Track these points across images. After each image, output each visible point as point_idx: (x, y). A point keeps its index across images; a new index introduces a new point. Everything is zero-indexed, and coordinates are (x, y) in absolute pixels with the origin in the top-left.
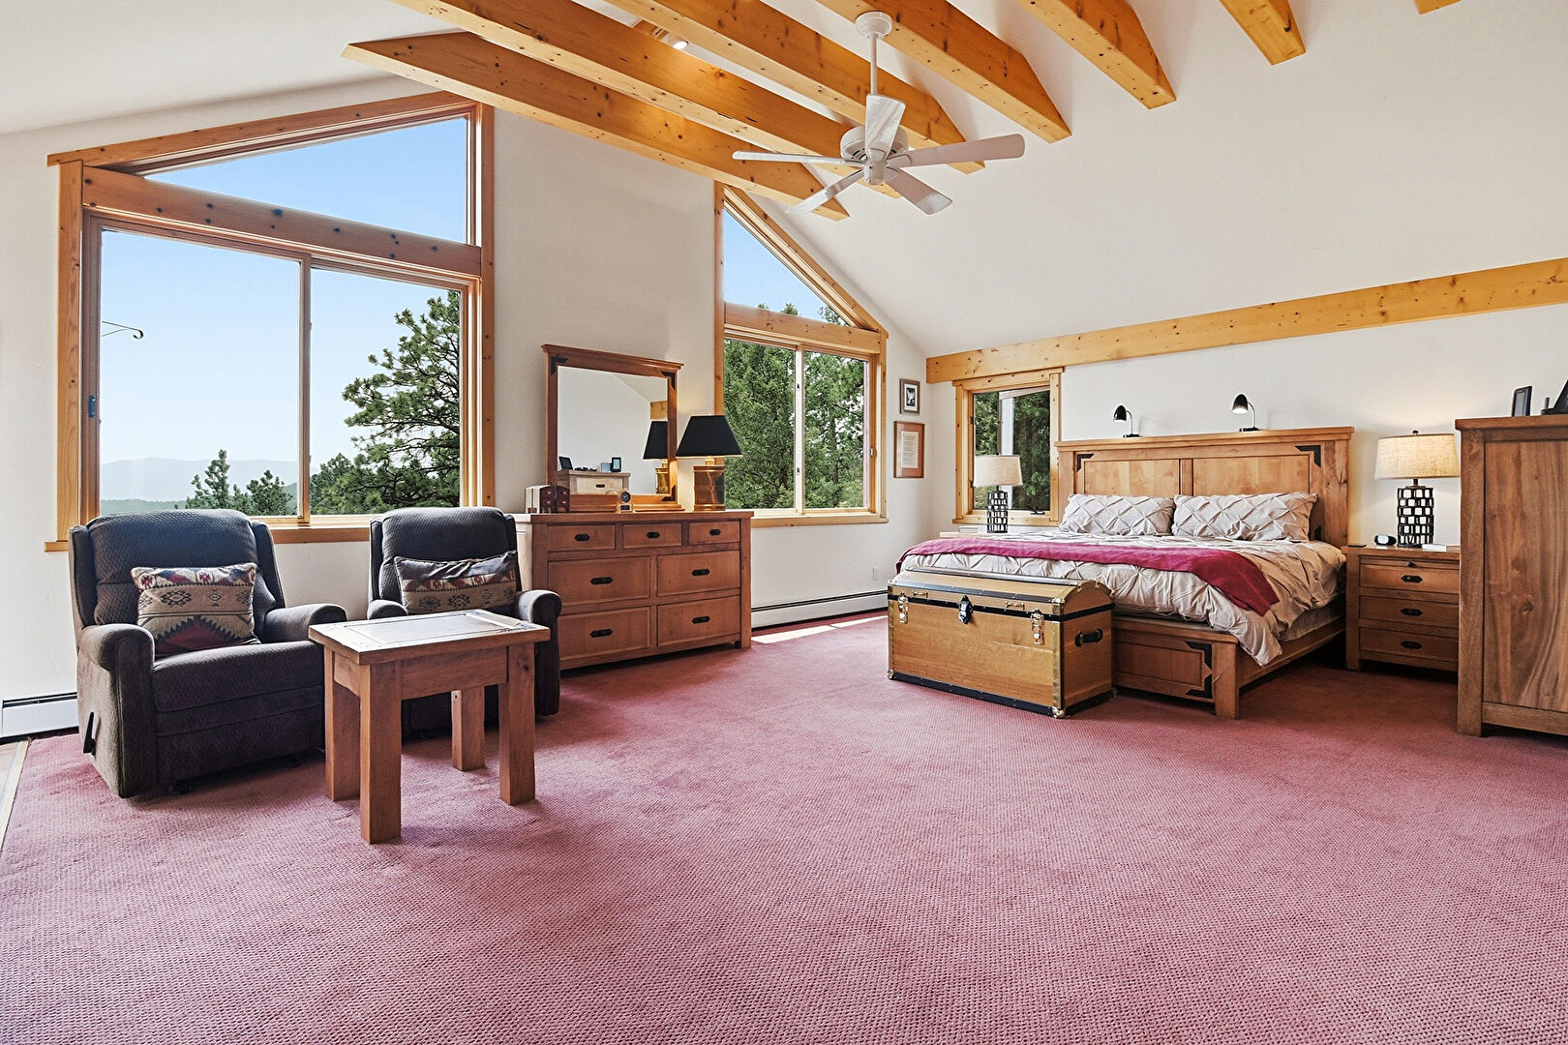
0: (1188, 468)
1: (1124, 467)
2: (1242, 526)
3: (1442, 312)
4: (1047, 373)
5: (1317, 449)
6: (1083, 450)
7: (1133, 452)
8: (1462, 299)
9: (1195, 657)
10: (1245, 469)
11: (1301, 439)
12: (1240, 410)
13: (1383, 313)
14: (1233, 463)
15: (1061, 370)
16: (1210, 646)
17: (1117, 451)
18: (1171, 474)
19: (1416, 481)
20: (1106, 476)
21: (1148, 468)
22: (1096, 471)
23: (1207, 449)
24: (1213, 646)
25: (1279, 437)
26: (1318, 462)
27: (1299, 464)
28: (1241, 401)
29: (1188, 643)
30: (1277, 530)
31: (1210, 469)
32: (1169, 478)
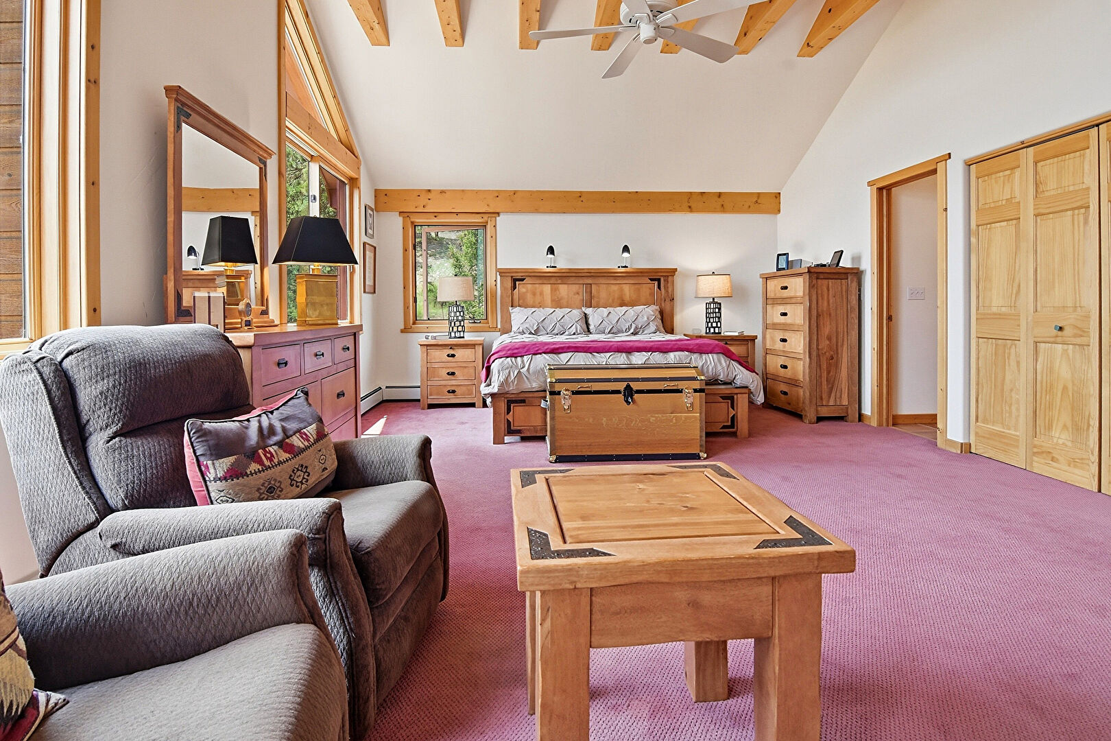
0: (588, 290)
1: (547, 289)
2: (634, 326)
3: (714, 211)
4: (486, 217)
5: (659, 280)
6: (519, 276)
7: (553, 278)
8: (723, 205)
9: (724, 406)
10: (622, 290)
11: (653, 274)
12: (626, 255)
13: (690, 207)
14: (615, 288)
15: (496, 215)
16: (733, 397)
17: (540, 277)
18: (578, 293)
19: (714, 299)
20: (534, 294)
21: (564, 290)
22: (527, 290)
23: (600, 278)
24: (735, 397)
25: (641, 272)
26: (659, 287)
27: (650, 289)
28: (626, 249)
29: (721, 397)
30: (653, 327)
31: (603, 290)
32: (577, 296)
